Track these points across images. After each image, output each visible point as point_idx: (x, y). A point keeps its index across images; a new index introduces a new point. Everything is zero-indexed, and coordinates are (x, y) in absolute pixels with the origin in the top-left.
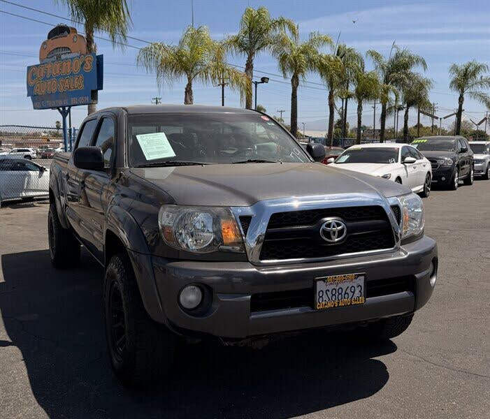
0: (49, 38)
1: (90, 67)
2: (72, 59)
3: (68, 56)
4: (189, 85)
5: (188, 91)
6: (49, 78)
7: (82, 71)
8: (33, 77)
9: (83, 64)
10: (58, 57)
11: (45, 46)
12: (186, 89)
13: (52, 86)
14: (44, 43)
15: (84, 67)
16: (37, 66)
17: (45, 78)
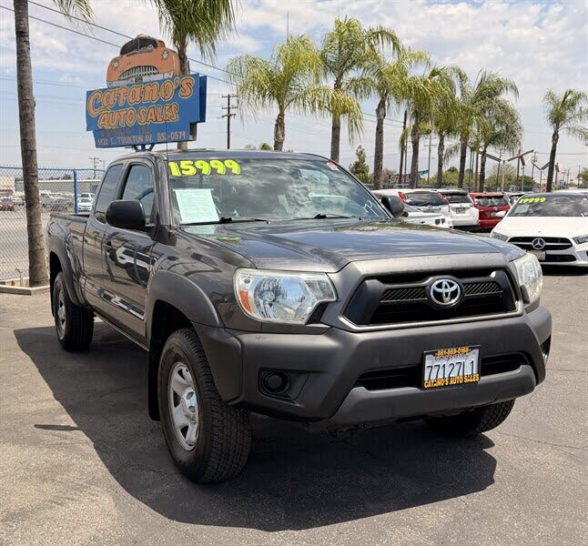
0: (122, 53)
1: (188, 93)
2: (160, 82)
3: (153, 78)
4: (281, 115)
5: (280, 124)
6: (124, 107)
7: (176, 98)
8: (97, 106)
9: (178, 88)
10: (139, 79)
11: (116, 64)
12: (277, 121)
13: (127, 118)
14: (115, 60)
15: (180, 93)
16: (103, 90)
17: (116, 107)
